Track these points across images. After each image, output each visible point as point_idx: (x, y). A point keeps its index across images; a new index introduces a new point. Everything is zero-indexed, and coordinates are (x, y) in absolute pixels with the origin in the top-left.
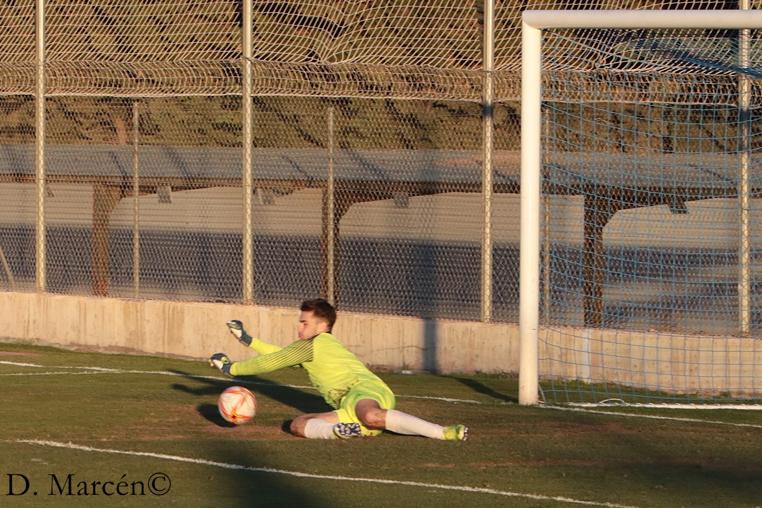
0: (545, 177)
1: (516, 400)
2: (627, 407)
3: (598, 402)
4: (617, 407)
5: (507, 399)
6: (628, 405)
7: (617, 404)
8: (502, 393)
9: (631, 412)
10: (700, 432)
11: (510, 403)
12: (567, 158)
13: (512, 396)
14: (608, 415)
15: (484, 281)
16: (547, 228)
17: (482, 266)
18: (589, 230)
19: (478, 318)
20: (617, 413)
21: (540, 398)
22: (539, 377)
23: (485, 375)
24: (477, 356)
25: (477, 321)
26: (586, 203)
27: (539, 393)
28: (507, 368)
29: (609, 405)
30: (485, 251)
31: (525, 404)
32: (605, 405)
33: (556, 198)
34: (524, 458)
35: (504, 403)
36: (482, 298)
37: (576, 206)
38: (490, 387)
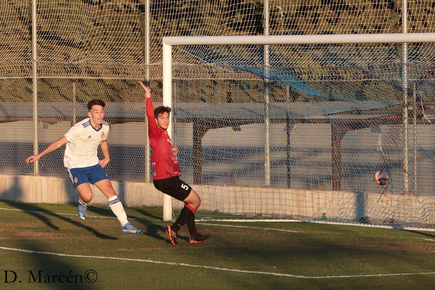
0: (175, 115)
1: (162, 219)
2: (213, 221)
3: (200, 219)
4: (209, 221)
5: (158, 218)
6: (214, 220)
7: (209, 220)
8: (155, 215)
9: (216, 223)
10: (248, 233)
11: (159, 220)
12: (184, 105)
13: (160, 217)
14: (205, 225)
15: (147, 163)
16: (176, 138)
17: (146, 156)
18: (195, 139)
19: (144, 181)
20: (209, 224)
21: (173, 218)
22: (173, 208)
23: (148, 207)
24: (144, 198)
25: (143, 182)
26: (194, 127)
27: (173, 215)
28: (158, 204)
29: (205, 220)
30: (147, 149)
31: (166, 220)
32: (203, 220)
33: (179, 125)
34: (166, 246)
35: (156, 220)
36: (146, 171)
37: (189, 127)
38: (150, 213)
